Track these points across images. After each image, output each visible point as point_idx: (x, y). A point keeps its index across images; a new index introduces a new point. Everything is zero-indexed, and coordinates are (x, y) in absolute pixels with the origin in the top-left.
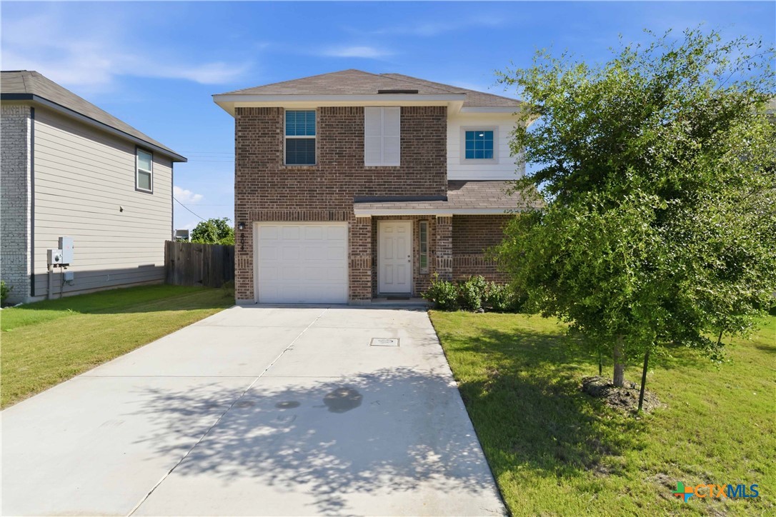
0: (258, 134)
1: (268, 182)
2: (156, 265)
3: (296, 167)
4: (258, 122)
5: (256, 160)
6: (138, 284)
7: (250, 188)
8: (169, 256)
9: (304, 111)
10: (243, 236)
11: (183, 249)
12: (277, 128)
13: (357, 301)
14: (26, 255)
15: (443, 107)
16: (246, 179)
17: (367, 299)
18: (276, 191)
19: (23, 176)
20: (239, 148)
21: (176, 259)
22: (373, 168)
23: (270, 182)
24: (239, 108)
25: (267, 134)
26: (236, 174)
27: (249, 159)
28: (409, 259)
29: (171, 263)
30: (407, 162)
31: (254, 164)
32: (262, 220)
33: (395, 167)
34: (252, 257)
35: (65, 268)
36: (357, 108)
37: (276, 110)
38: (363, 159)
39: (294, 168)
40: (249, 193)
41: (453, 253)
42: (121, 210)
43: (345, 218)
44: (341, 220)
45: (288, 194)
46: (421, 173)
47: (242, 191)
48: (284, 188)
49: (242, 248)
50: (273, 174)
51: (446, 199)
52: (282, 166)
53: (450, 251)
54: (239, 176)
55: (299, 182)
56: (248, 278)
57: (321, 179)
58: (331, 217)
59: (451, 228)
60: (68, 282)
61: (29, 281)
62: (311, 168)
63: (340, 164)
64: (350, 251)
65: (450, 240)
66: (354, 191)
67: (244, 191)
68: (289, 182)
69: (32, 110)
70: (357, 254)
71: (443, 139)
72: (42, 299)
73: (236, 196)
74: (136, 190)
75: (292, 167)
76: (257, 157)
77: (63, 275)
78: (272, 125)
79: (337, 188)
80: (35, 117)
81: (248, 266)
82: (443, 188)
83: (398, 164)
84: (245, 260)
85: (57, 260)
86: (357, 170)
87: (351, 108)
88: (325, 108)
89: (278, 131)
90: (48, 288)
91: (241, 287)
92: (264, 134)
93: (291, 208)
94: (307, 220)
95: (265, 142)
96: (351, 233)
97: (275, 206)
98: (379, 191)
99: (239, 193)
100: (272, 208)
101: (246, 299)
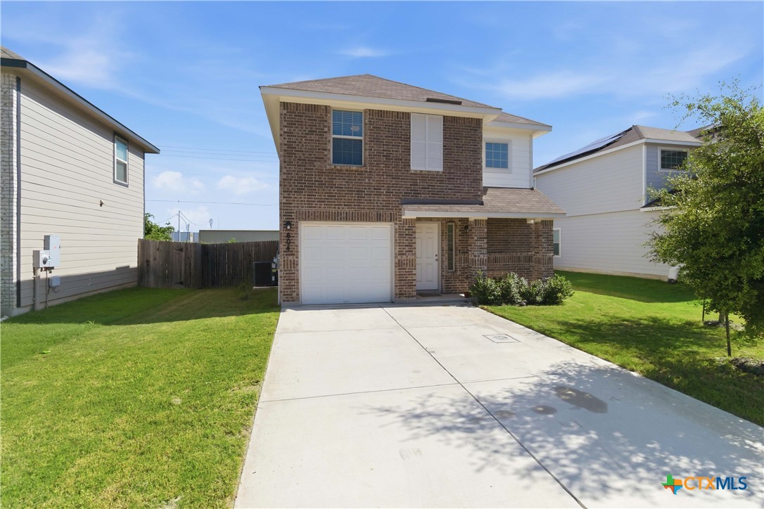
0: (304, 131)
1: (316, 181)
2: (131, 267)
3: (345, 167)
4: (305, 119)
5: (303, 158)
6: (115, 288)
7: (296, 186)
8: (144, 256)
9: (351, 112)
10: (288, 235)
11: (161, 248)
12: (325, 126)
13: (403, 299)
14: (12, 258)
15: (479, 119)
16: (292, 177)
17: (413, 296)
18: (324, 190)
19: (7, 160)
20: (285, 145)
21: (151, 259)
22: (418, 172)
23: (318, 181)
24: (284, 103)
25: (314, 132)
26: (281, 171)
27: (296, 157)
28: (437, 258)
29: (145, 264)
30: (448, 168)
31: (300, 162)
32: (309, 220)
33: (438, 172)
34: (297, 258)
35: (50, 272)
36: (403, 113)
37: (324, 108)
38: (409, 163)
39: (343, 168)
40: (295, 192)
41: (488, 252)
42: (101, 205)
43: (391, 219)
44: (389, 221)
45: (336, 193)
46: (461, 179)
47: (288, 189)
48: (332, 188)
49: (288, 248)
50: (321, 172)
51: (482, 204)
52: (330, 164)
53: (485, 251)
54: (284, 173)
55: (347, 182)
56: (294, 280)
57: (369, 180)
58: (379, 218)
59: (486, 230)
60: (54, 288)
61: (15, 289)
62: (360, 169)
63: (387, 166)
64: (397, 251)
65: (485, 240)
66: (400, 193)
67: (290, 190)
68: (337, 182)
69: (18, 80)
70: (403, 254)
71: (479, 148)
72: (27, 310)
73: (280, 194)
74: (114, 182)
75: (341, 167)
76: (303, 154)
77: (48, 280)
78: (320, 123)
79: (384, 189)
80: (21, 90)
81: (294, 267)
82: (479, 193)
83: (441, 169)
84: (291, 261)
85: (45, 262)
86: (403, 173)
87: (398, 112)
88: (373, 110)
89: (326, 129)
90: (34, 297)
91: (286, 289)
92: (311, 131)
93: (339, 208)
94: (355, 221)
95: (312, 140)
96: (397, 234)
97: (323, 206)
98: (423, 194)
99: (285, 191)
100: (320, 207)
101: (293, 301)
